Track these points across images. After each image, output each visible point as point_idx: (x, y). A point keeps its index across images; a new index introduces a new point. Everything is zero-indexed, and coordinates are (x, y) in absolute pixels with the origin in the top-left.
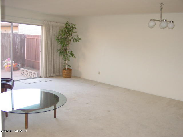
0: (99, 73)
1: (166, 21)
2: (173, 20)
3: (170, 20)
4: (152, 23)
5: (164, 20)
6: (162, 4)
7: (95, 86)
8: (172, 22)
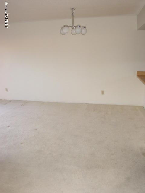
0: (7, 90)
1: (80, 26)
2: (85, 26)
3: (83, 26)
4: (66, 30)
5: (78, 26)
6: (73, 9)
7: (5, 105)
8: (85, 27)
